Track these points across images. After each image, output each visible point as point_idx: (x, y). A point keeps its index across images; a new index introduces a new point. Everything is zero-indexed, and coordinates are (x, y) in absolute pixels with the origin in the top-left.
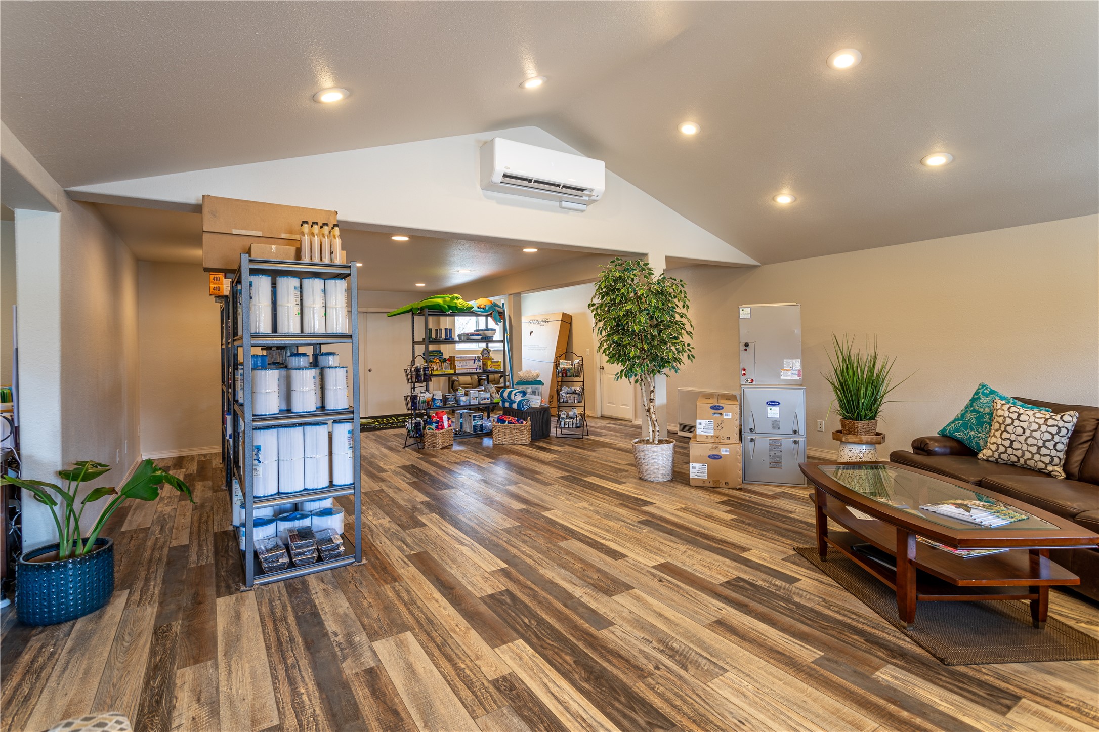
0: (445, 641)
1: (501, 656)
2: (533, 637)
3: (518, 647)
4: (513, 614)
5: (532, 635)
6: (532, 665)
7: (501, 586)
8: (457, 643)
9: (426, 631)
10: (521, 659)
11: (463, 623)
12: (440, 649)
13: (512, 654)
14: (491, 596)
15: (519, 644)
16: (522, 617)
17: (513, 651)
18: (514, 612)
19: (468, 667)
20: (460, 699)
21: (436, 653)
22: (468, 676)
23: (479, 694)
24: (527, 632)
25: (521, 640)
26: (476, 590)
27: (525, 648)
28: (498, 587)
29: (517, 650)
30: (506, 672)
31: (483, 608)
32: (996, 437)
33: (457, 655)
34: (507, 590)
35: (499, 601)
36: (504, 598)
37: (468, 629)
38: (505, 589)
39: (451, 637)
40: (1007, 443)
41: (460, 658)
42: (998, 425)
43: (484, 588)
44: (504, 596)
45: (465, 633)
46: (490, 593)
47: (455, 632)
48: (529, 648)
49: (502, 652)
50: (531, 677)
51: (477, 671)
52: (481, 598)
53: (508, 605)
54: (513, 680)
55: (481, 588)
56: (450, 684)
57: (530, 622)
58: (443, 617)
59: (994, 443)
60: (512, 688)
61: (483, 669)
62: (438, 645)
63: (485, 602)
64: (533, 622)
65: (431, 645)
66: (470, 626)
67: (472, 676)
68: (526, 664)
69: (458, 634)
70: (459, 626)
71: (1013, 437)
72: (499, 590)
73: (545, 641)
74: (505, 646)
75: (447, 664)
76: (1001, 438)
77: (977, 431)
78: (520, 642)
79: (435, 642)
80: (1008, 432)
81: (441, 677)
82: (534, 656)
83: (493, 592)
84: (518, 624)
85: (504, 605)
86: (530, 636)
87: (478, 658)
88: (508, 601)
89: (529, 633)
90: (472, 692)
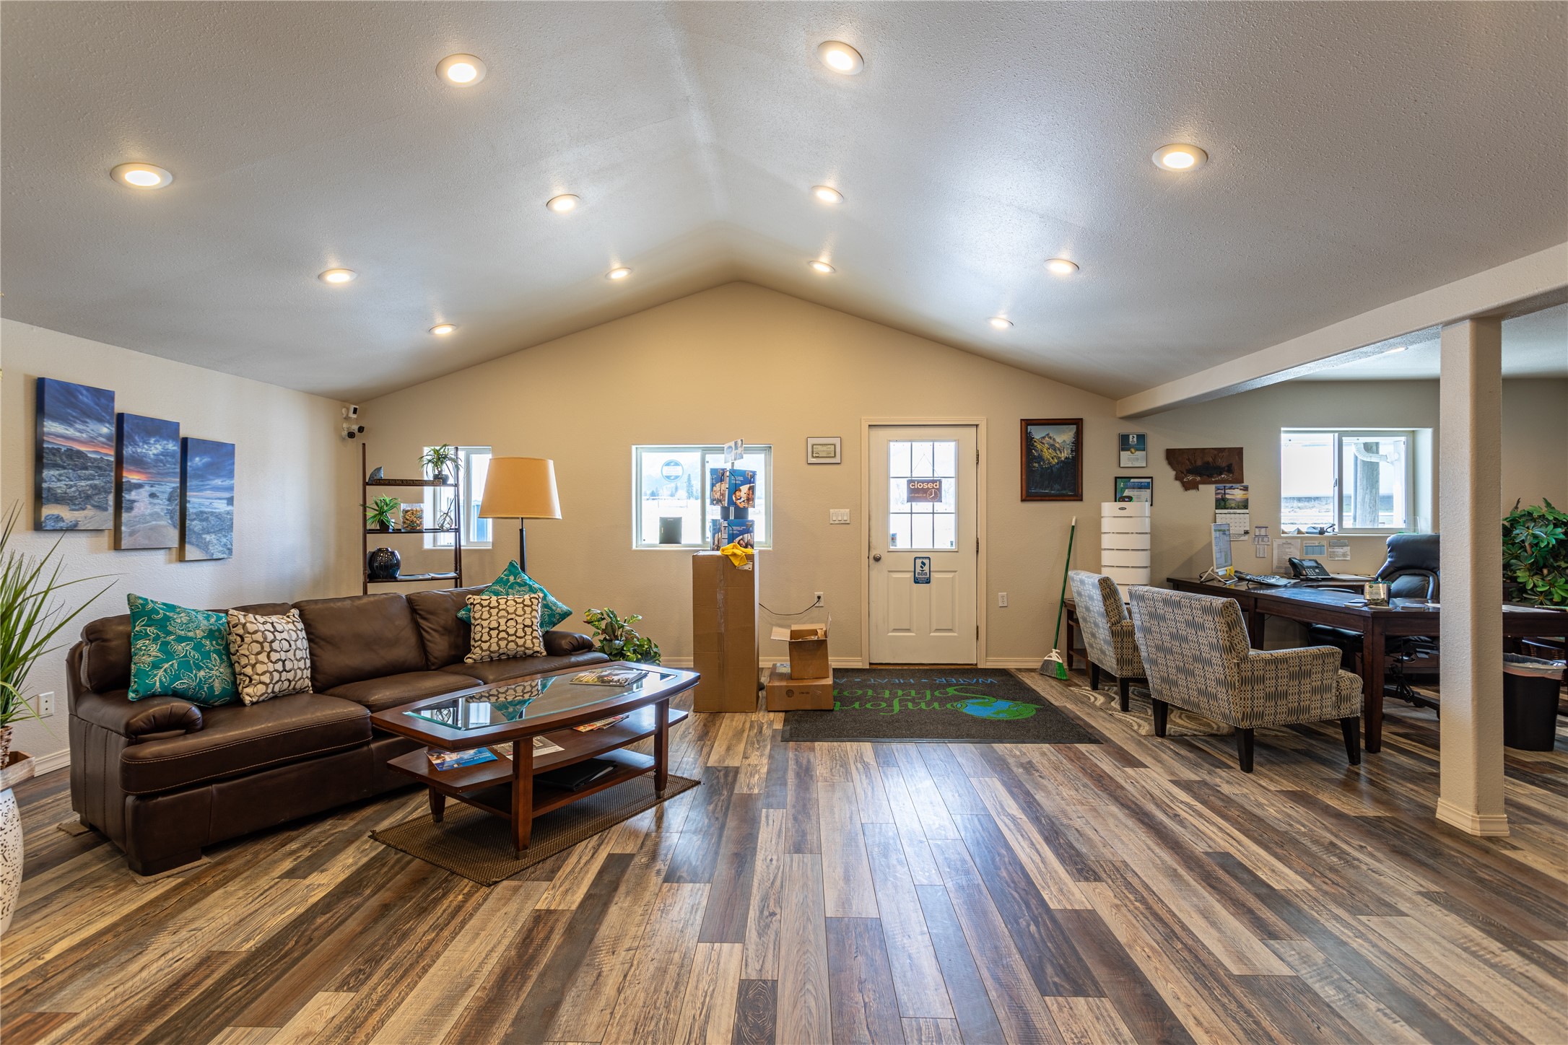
0: (1166, 940)
1: (1085, 900)
2: (1033, 906)
3: (1059, 902)
4: (1049, 944)
5: (1034, 909)
6: (1049, 881)
7: (1054, 1008)
8: (1147, 932)
9: (1204, 965)
10: (1061, 890)
11: (1138, 956)
12: (1173, 931)
13: (1071, 897)
14: (1079, 991)
15: (1056, 904)
16: (1037, 936)
17: (1068, 899)
18: (1048, 947)
19: (1130, 901)
20: (1139, 877)
21: (1177, 929)
22: (1130, 893)
23: (1118, 876)
24: (1040, 914)
25: (1052, 907)
26: (1111, 1018)
27: (1050, 899)
28: (1060, 1008)
29: (1061, 898)
30: (1083, 885)
31: (1100, 973)
32: (263, 663)
33: (1147, 918)
34: (1044, 993)
35: (1067, 977)
36: (1056, 979)
37: (1130, 947)
38: (1047, 998)
39: (1158, 944)
40: (279, 666)
41: (1142, 913)
42: (259, 645)
43: (1090, 1016)
44: (1055, 983)
45: (1135, 941)
46: (1081, 1000)
47: (1152, 948)
48: (1046, 897)
49: (1082, 902)
50: (1056, 872)
51: (1119, 894)
52: (1101, 994)
53: (1052, 963)
54: (1077, 875)
55: (1098, 1019)
56: (1153, 892)
57: (1028, 925)
58: (1177, 981)
59: (264, 673)
60: (1080, 871)
61: (1112, 895)
62: (1178, 938)
63: (1095, 983)
64: (1024, 923)
65: (1190, 942)
66: (1127, 949)
67: (1125, 891)
68: (1056, 884)
69: (1147, 944)
70: (1145, 956)
71: (283, 656)
72: (1060, 999)
73: (1021, 897)
74: (1077, 908)
75: (1160, 912)
76: (271, 662)
77: (207, 667)
78: (1053, 905)
79: (1182, 943)
80: (276, 651)
81: (1166, 902)
82: (1043, 887)
83: (1073, 1000)
84: (1048, 928)
85: (1060, 966)
86: (1037, 909)
87: (1117, 906)
88: (1049, 970)
89: (1036, 912)
90: (1126, 879)
